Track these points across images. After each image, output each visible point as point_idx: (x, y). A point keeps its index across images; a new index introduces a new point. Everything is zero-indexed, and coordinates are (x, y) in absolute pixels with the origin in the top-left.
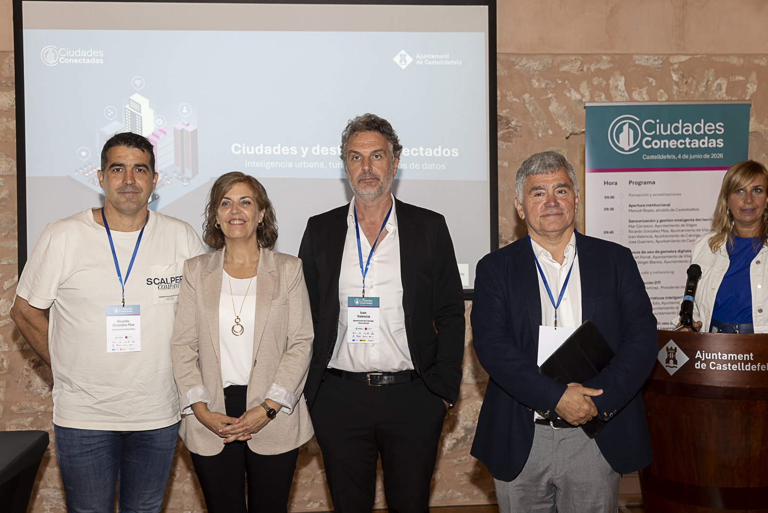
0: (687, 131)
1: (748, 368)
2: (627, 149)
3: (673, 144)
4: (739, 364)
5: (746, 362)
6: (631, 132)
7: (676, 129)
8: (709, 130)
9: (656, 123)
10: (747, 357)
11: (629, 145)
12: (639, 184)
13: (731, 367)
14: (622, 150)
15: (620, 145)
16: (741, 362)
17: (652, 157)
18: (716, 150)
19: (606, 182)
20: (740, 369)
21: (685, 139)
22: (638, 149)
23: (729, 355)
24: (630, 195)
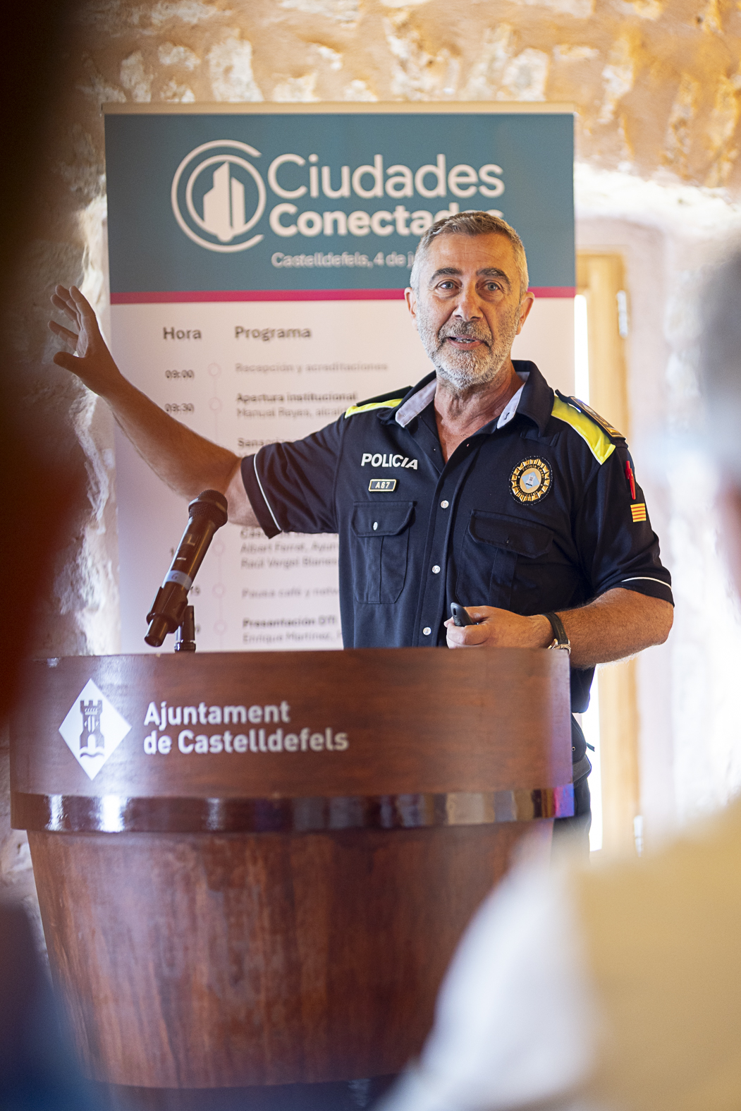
0: (399, 187)
1: (275, 743)
2: (226, 235)
3: (358, 223)
4: (252, 733)
5: (270, 728)
6: (238, 188)
7: (368, 181)
8: (463, 187)
9: (309, 165)
10: (272, 714)
11: (231, 224)
12: (266, 336)
13: (232, 744)
14: (213, 239)
16: (257, 727)
17: (302, 261)
19: (169, 330)
20: (253, 748)
21: (392, 211)
22: (257, 239)
23: (227, 710)
24: (239, 368)
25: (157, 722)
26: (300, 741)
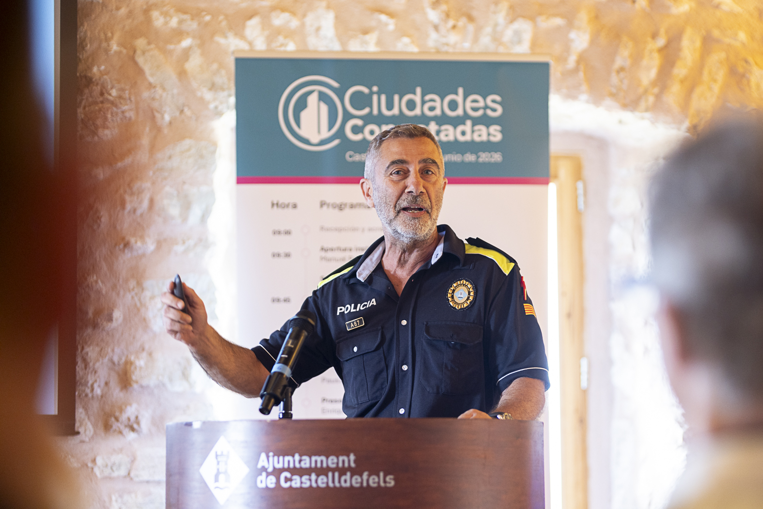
0: (432, 109)
1: (345, 481)
2: (315, 139)
4: (330, 474)
5: (342, 471)
6: (324, 108)
7: (411, 105)
8: (475, 109)
9: (372, 93)
10: (343, 461)
12: (341, 207)
13: (316, 481)
14: (306, 142)
16: (333, 470)
18: (488, 146)
19: (275, 203)
20: (331, 485)
22: (336, 142)
23: (314, 458)
24: (322, 228)
25: (266, 466)
26: (362, 480)
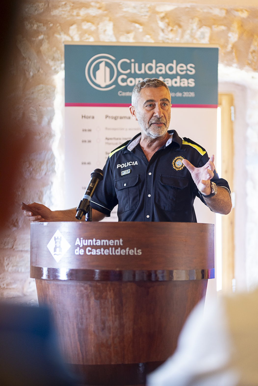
0: (161, 70)
1: (118, 252)
2: (103, 85)
4: (110, 249)
5: (116, 247)
6: (108, 70)
7: (150, 68)
8: (182, 71)
9: (131, 62)
10: (117, 242)
11: (105, 81)
12: (116, 118)
13: (104, 252)
14: (99, 86)
15: (97, 81)
16: (112, 247)
17: (128, 94)
18: (188, 89)
19: (84, 116)
20: (111, 254)
22: (113, 86)
23: (102, 241)
24: (106, 128)
25: (79, 244)
26: (126, 251)
